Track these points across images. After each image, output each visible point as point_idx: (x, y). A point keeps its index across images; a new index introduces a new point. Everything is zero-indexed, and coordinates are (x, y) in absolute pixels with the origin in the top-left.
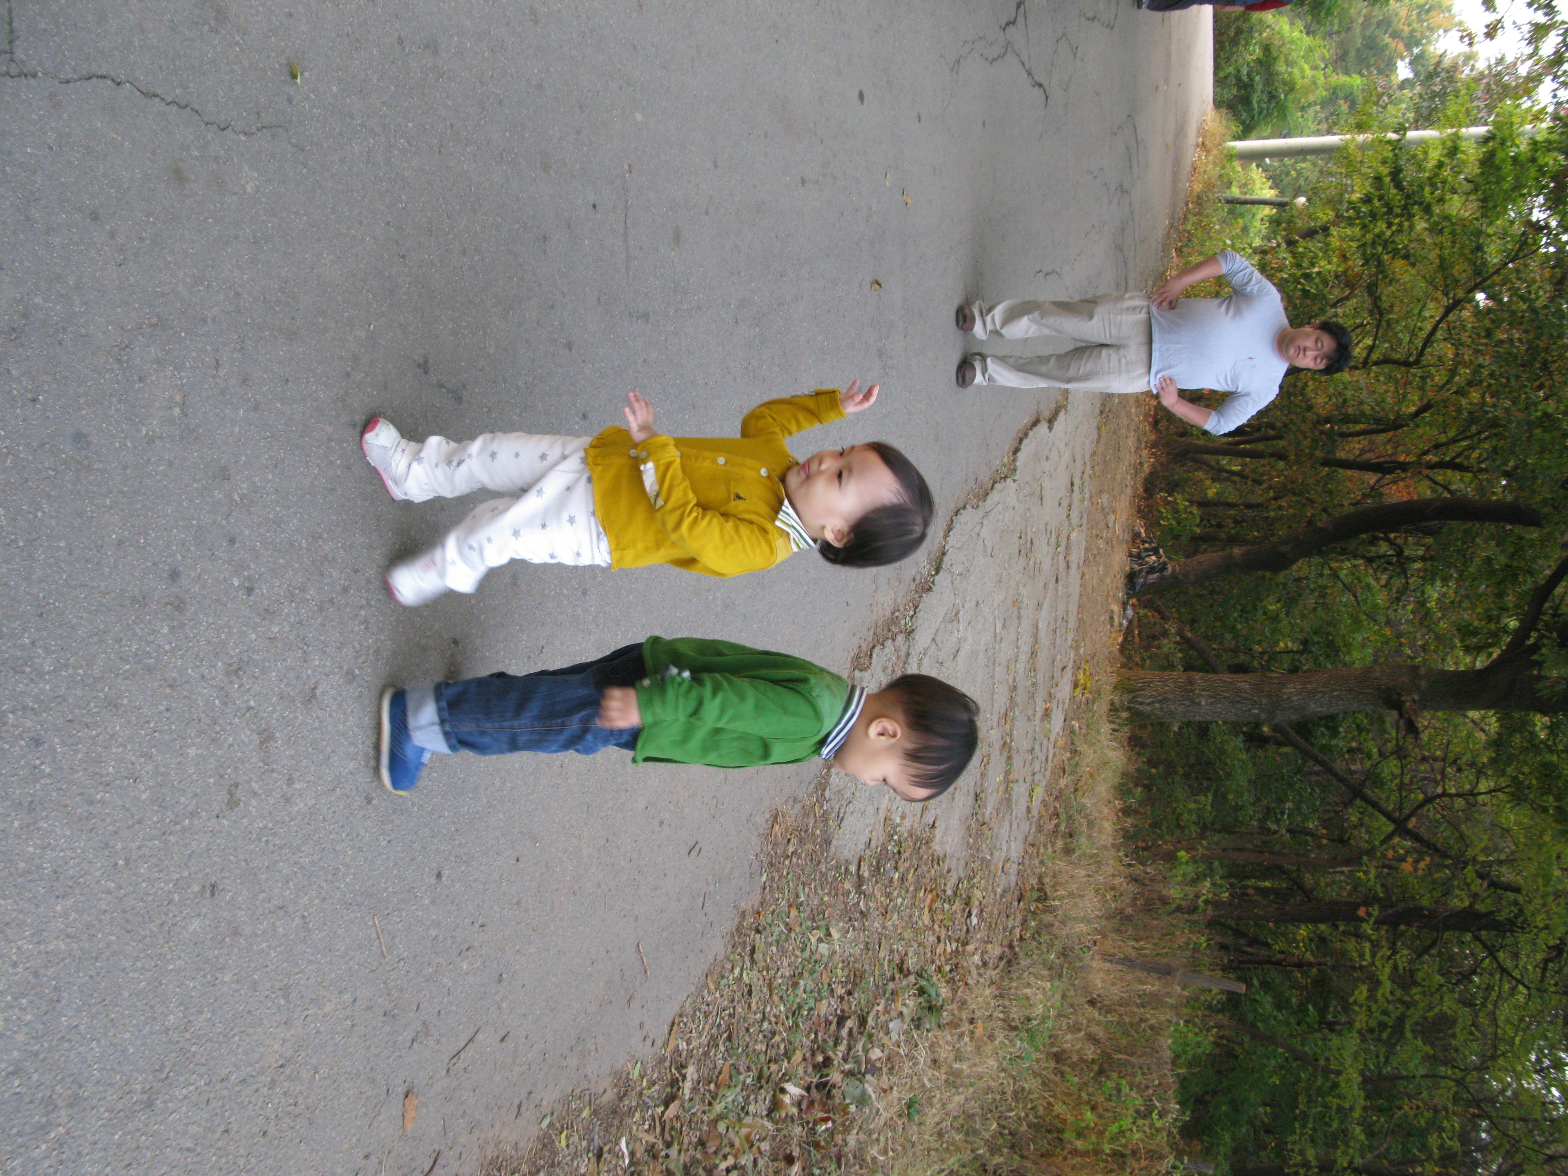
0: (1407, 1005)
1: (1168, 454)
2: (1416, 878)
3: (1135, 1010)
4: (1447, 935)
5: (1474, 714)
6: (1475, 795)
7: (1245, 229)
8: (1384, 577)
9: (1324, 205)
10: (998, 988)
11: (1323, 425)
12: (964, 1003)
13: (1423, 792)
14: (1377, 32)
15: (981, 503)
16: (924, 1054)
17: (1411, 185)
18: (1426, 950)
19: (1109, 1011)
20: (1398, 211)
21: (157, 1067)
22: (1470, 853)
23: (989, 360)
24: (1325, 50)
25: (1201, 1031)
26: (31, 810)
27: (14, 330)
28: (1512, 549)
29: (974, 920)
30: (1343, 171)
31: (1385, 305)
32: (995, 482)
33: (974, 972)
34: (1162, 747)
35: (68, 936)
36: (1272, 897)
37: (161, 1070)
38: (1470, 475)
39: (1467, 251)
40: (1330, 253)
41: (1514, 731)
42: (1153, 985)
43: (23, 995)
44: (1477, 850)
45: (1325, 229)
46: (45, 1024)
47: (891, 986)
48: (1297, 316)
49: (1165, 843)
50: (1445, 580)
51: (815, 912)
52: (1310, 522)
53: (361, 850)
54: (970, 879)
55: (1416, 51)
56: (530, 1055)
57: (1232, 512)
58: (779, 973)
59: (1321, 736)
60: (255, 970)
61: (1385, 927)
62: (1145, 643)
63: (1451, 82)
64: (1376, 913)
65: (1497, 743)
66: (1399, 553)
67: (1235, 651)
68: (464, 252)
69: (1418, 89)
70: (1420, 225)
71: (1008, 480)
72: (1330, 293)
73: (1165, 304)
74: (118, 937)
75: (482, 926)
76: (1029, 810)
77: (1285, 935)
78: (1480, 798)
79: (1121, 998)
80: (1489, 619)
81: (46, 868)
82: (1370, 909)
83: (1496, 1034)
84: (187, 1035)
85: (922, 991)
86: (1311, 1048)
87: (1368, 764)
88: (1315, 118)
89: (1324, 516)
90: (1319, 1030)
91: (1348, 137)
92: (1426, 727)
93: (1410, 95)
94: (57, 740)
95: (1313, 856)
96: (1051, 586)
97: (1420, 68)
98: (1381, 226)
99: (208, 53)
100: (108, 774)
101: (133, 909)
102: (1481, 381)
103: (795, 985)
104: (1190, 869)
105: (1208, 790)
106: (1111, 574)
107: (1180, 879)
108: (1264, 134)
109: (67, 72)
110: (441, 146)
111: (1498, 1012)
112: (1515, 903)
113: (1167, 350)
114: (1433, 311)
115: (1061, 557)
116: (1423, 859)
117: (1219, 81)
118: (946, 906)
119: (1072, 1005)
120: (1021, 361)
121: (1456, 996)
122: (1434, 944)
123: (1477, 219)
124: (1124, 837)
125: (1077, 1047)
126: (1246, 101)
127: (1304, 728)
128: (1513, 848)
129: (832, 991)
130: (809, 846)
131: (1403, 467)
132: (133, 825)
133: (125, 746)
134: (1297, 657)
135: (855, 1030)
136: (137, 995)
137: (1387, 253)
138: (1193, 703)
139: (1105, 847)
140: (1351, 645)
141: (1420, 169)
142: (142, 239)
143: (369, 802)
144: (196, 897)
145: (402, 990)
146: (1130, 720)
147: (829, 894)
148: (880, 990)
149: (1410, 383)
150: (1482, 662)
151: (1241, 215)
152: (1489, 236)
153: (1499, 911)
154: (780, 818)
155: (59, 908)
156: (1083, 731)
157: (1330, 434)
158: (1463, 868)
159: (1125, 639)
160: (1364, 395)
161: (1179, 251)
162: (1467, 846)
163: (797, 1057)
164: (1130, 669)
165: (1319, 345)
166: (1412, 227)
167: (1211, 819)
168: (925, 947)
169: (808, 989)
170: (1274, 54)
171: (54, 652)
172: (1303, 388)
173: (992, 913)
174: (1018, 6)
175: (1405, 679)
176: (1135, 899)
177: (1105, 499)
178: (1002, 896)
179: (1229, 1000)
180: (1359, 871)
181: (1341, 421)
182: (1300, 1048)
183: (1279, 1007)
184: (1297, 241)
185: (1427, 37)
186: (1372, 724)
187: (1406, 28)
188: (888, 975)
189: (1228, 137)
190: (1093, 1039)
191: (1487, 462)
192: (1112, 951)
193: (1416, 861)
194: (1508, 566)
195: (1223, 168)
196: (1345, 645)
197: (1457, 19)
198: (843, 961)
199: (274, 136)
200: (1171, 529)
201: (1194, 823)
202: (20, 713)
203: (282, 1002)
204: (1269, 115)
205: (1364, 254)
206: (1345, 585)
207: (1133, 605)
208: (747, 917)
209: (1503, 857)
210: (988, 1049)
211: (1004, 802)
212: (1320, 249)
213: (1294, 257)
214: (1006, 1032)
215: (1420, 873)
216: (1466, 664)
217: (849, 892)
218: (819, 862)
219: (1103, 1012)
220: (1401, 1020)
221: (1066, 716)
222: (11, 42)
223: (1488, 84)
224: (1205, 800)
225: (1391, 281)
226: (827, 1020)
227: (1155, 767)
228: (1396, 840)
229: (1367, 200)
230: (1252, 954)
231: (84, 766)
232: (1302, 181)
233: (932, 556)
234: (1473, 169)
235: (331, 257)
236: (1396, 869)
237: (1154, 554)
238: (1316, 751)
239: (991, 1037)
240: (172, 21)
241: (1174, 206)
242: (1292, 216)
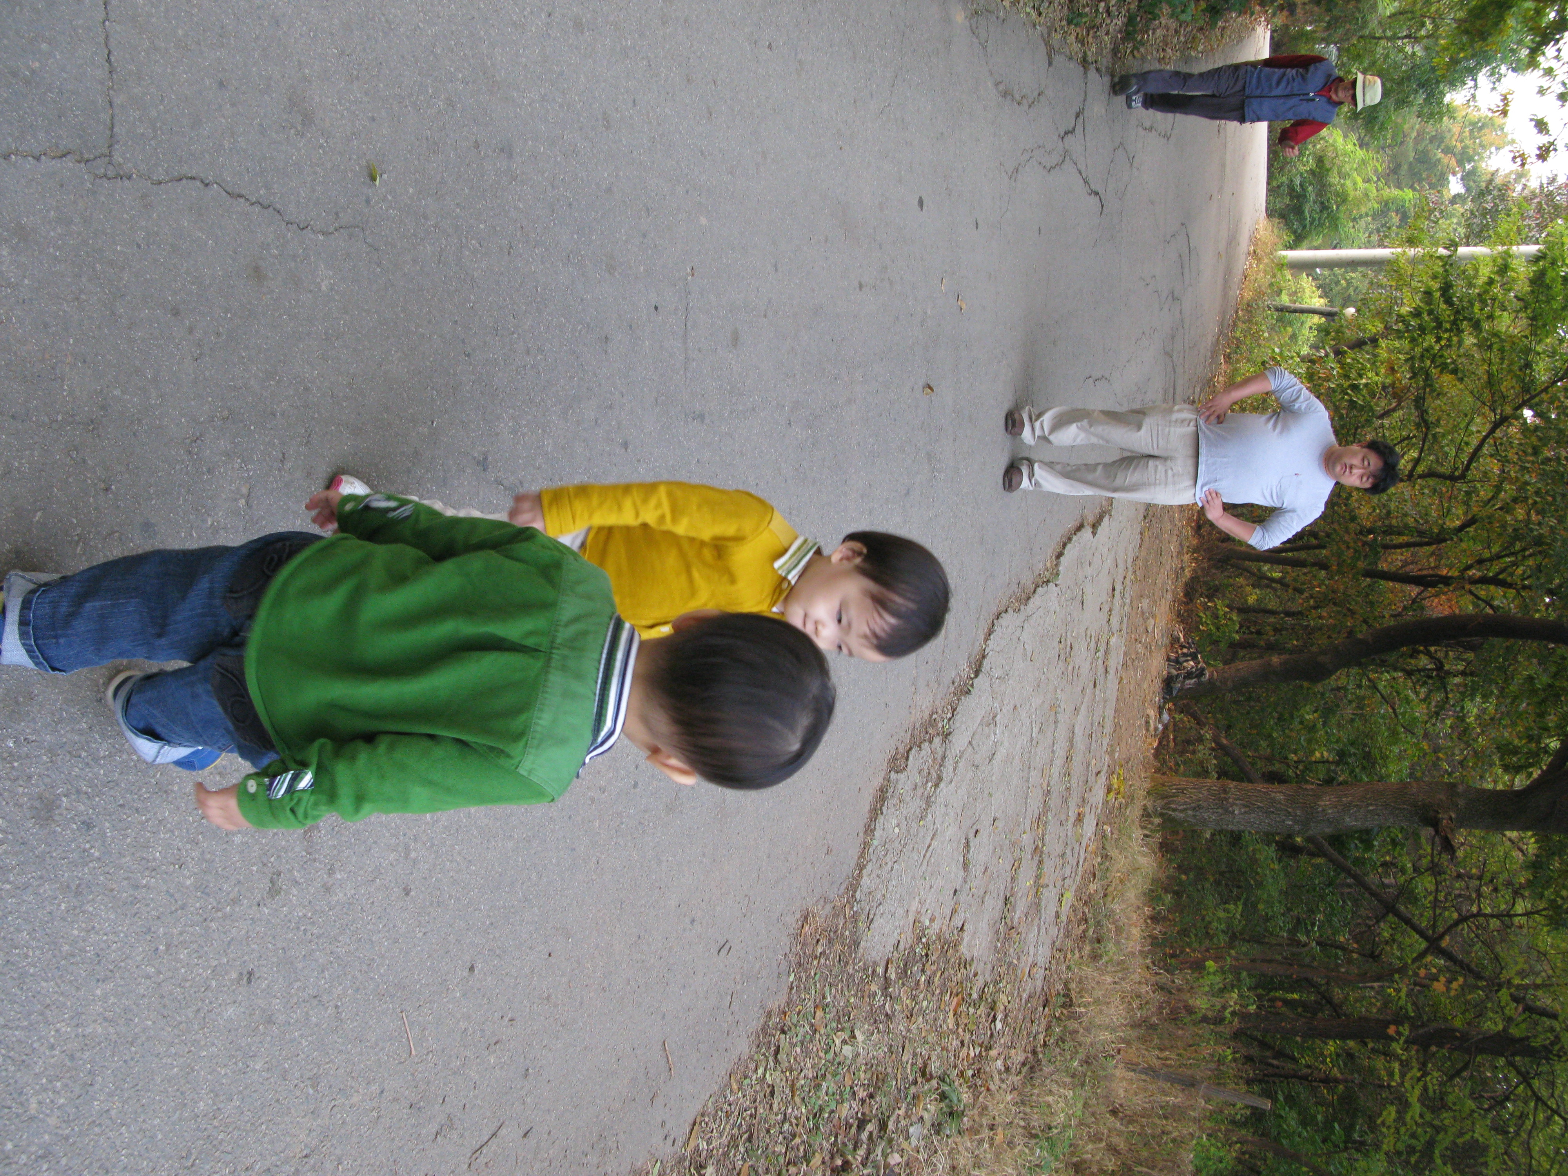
0: (1438, 1130)
1: (1209, 559)
2: (1449, 997)
3: (1158, 1121)
4: (1479, 1059)
5: (1513, 834)
6: (1511, 916)
7: (1293, 337)
8: (1423, 691)
9: (1373, 317)
10: (1020, 1094)
11: (1366, 536)
12: (985, 1108)
13: (1457, 910)
14: (1430, 147)
15: (1022, 607)
16: (943, 1160)
17: (1461, 301)
18: (1458, 1073)
19: (1130, 1122)
20: (1448, 326)
21: (184, 1154)
22: (1505, 976)
23: (1036, 465)
24: (1378, 163)
25: (1223, 1145)
26: (78, 893)
27: (92, 421)
28: (1554, 669)
29: (999, 1025)
30: (1393, 284)
31: (1432, 419)
32: (1037, 586)
33: (996, 1078)
34: (1193, 853)
35: (106, 1019)
36: (1300, 1010)
37: (187, 1157)
38: (1514, 591)
39: (1516, 368)
40: (1378, 364)
41: (1553, 854)
42: (1176, 1098)
43: (58, 1078)
44: (1512, 973)
45: (1374, 341)
46: (77, 1107)
47: (913, 1090)
48: (1343, 427)
49: (1194, 951)
50: (1485, 697)
51: (841, 1014)
52: (1350, 633)
53: (396, 941)
54: (996, 983)
55: (1468, 167)
56: (551, 1152)
57: (1272, 620)
58: (802, 1074)
59: (1355, 850)
60: (286, 1059)
61: (1415, 1047)
62: (1179, 748)
63: (1504, 200)
64: (1407, 1033)
65: (1536, 865)
66: (1440, 667)
67: (1269, 759)
68: (528, 352)
69: (1469, 205)
70: (1470, 340)
71: (1051, 584)
72: (1377, 405)
73: (1212, 418)
74: (154, 1023)
75: (512, 1020)
76: (1057, 915)
77: (1312, 1050)
78: (1516, 920)
79: (1144, 1108)
80: (1530, 738)
81: (89, 952)
82: (1401, 1028)
83: (1530, 1165)
84: (216, 1123)
85: (943, 1096)
86: (1336, 1169)
87: (1402, 880)
88: (1367, 228)
89: (1365, 627)
90: (1346, 1149)
91: (1399, 250)
92: (1462, 844)
93: (1462, 210)
94: (107, 825)
95: (1343, 970)
96: (1089, 691)
97: (1471, 184)
98: (1430, 340)
99: (293, 155)
100: (155, 859)
101: (171, 994)
102: (1527, 498)
103: (818, 1087)
104: (1217, 980)
105: (1239, 899)
106: (1149, 678)
107: (1207, 989)
108: (1315, 244)
109: (160, 174)
110: (511, 247)
111: (1532, 1142)
112: (1552, 1029)
113: (1214, 464)
114: (1480, 425)
115: (1100, 662)
116: (1456, 979)
117: (1272, 190)
118: (972, 1010)
119: (1093, 1114)
120: (1069, 468)
121: (1488, 1122)
122: (1465, 1067)
123: (1526, 337)
124: (1152, 944)
125: (1098, 1158)
126: (1298, 211)
127: (1338, 840)
128: (1550, 972)
129: (854, 1093)
130: (838, 947)
131: (1446, 581)
132: (176, 910)
133: (172, 832)
134: (1333, 768)
135: (875, 1134)
136: (169, 1081)
137: (1435, 368)
138: (1227, 811)
139: (1133, 954)
140: (1387, 757)
141: (1470, 285)
142: (218, 334)
143: (407, 894)
144: (232, 985)
145: (429, 1083)
146: (1162, 826)
147: (855, 996)
148: (902, 1094)
149: (1456, 498)
150: (1521, 781)
151: (1290, 324)
152: (1539, 354)
153: (1535, 1037)
154: (810, 918)
155: (98, 992)
156: (1115, 836)
157: (1372, 545)
158: (1497, 991)
159: (1160, 743)
160: (1408, 508)
161: (1228, 357)
162: (1502, 969)
163: (817, 1160)
164: (1164, 774)
165: (1366, 463)
166: (1460, 343)
167: (1240, 928)
168: (948, 1051)
169: (830, 1091)
170: (1328, 165)
171: (110, 737)
172: (1347, 499)
173: (1016, 1017)
174: (1077, 116)
175: (1443, 797)
176: (1161, 1008)
177: (1145, 603)
178: (1027, 1001)
179: (1252, 1114)
180: (1389, 987)
181: (1384, 532)
182: (1324, 1167)
183: (1304, 1123)
184: (1346, 352)
185: (1479, 154)
186: (1407, 839)
187: (1458, 144)
188: (911, 1078)
189: (1280, 246)
190: (1113, 1149)
191: (1530, 580)
192: (1135, 1060)
193: (1449, 981)
194: (1550, 686)
195: (1274, 276)
196: (1382, 758)
197: (1509, 137)
198: (866, 1064)
199: (350, 236)
200: (1210, 634)
201: (1223, 931)
202: (73, 797)
203: (311, 1091)
204: (1321, 225)
205: (1412, 367)
206: (1383, 697)
207: (1169, 709)
208: (773, 1017)
209: (1539, 981)
210: (1008, 1156)
211: (1034, 906)
212: (1369, 360)
213: (1342, 368)
214: (1026, 1140)
215: (1452, 993)
216: (1504, 784)
217: (875, 994)
218: (847, 963)
219: (1124, 1122)
220: (1431, 1144)
221: (1098, 820)
222: (110, 146)
223: (1539, 203)
224: (1236, 909)
225: (1438, 394)
226: (847, 1122)
227: (1186, 874)
228: (1429, 958)
229: (1417, 314)
230: (1278, 1067)
231: (133, 850)
232: (1351, 291)
233: (972, 659)
234: (1523, 286)
235: (399, 354)
236: (1428, 987)
237: (1192, 659)
238: (1349, 864)
239: (1011, 1144)
240: (261, 125)
241: (1224, 313)
242: (1341, 326)
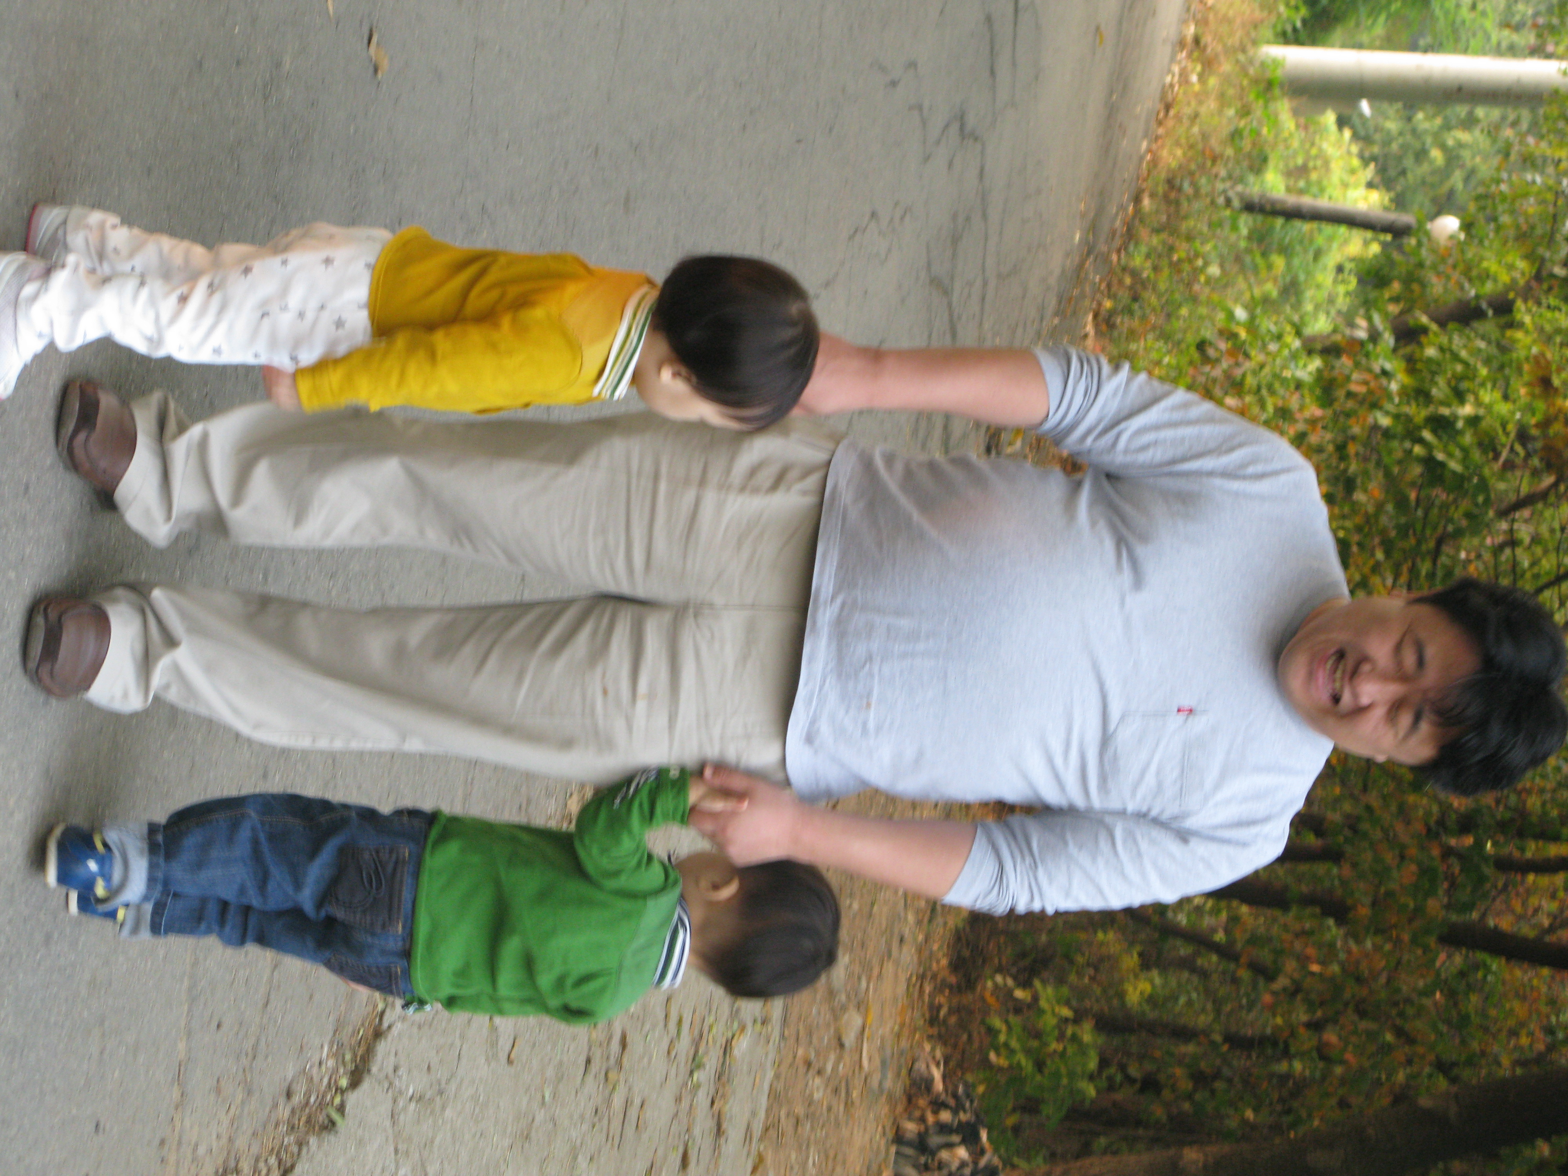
7: (1290, 287)
9: (1504, 243)
40: (1510, 368)
45: (1503, 307)
52: (1401, 1097)
57: (1190, 1049)
72: (1501, 479)
89: (1442, 1083)
108: (1365, 38)
115: (702, 1098)
151: (1284, 249)
181: (1503, 826)
184: (1424, 330)
189: (1268, 33)
195: (1245, 111)
200: (1015, 1075)
212: (1485, 358)
213: (1411, 372)
232: (1457, 179)
233: (345, 1035)
237: (964, 1142)
241: (1102, 196)
242: (1421, 265)
